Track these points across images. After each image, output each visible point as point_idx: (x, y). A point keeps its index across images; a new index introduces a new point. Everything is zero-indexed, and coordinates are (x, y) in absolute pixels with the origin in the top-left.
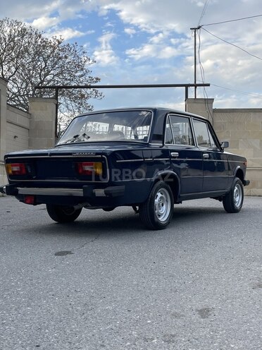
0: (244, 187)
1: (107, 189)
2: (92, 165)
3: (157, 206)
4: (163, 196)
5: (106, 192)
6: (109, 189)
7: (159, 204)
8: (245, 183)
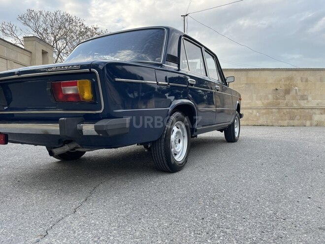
0: (240, 119)
1: (99, 123)
2: (75, 84)
3: (173, 144)
4: (180, 130)
5: (96, 129)
6: (102, 123)
7: (175, 141)
8: (241, 116)
